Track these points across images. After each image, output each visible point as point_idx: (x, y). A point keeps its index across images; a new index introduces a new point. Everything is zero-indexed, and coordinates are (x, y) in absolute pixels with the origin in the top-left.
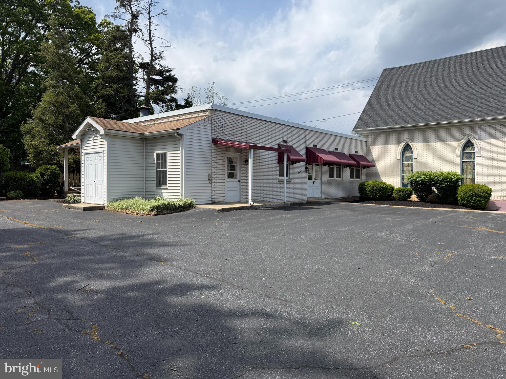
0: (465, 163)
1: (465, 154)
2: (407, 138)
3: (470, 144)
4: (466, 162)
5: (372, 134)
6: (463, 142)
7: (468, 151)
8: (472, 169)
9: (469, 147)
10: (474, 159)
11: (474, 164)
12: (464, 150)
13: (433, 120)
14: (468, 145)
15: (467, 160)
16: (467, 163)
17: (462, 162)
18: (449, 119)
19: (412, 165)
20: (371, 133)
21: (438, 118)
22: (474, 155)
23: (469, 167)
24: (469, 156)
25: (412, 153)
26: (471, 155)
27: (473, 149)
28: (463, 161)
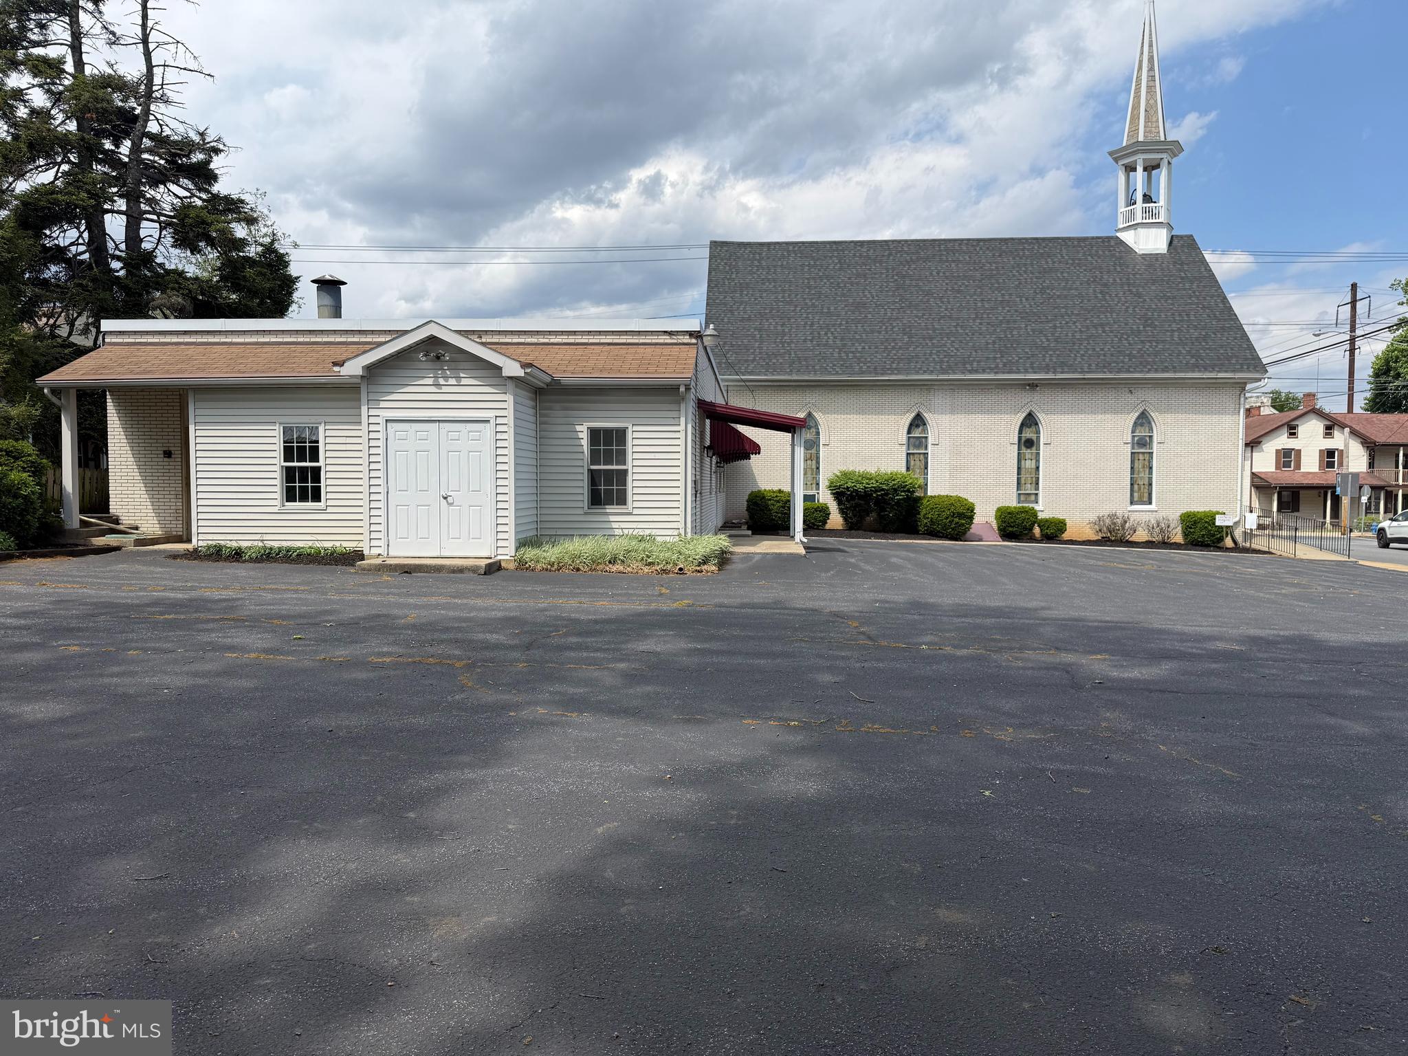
0: (911, 456)
1: (911, 440)
2: (809, 403)
3: (919, 422)
4: (913, 454)
5: (739, 388)
6: (909, 417)
7: (917, 433)
8: (923, 467)
9: (918, 426)
10: (926, 448)
11: (926, 458)
12: (909, 432)
13: (862, 373)
14: (916, 422)
15: (915, 451)
16: (916, 456)
17: (907, 454)
18: (889, 372)
19: (818, 458)
20: (737, 386)
21: (869, 367)
22: (926, 441)
23: (918, 463)
24: (917, 443)
25: (818, 433)
26: (921, 442)
27: (925, 431)
28: (908, 452)
